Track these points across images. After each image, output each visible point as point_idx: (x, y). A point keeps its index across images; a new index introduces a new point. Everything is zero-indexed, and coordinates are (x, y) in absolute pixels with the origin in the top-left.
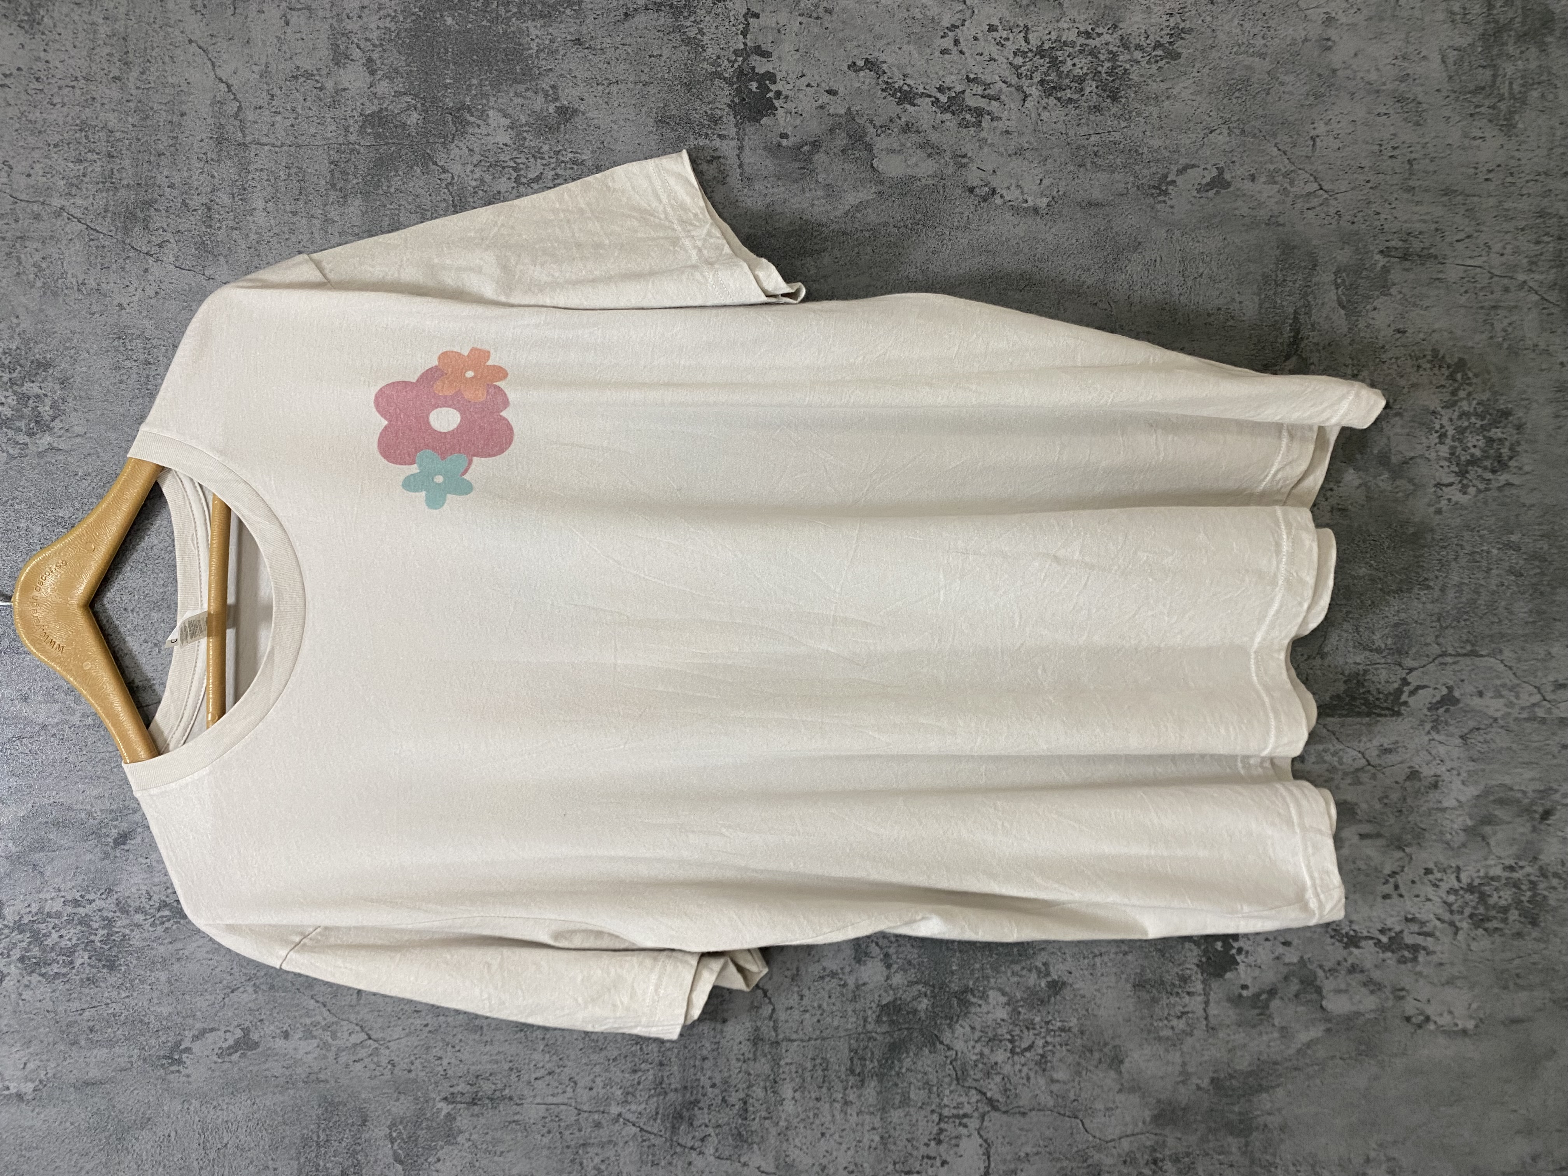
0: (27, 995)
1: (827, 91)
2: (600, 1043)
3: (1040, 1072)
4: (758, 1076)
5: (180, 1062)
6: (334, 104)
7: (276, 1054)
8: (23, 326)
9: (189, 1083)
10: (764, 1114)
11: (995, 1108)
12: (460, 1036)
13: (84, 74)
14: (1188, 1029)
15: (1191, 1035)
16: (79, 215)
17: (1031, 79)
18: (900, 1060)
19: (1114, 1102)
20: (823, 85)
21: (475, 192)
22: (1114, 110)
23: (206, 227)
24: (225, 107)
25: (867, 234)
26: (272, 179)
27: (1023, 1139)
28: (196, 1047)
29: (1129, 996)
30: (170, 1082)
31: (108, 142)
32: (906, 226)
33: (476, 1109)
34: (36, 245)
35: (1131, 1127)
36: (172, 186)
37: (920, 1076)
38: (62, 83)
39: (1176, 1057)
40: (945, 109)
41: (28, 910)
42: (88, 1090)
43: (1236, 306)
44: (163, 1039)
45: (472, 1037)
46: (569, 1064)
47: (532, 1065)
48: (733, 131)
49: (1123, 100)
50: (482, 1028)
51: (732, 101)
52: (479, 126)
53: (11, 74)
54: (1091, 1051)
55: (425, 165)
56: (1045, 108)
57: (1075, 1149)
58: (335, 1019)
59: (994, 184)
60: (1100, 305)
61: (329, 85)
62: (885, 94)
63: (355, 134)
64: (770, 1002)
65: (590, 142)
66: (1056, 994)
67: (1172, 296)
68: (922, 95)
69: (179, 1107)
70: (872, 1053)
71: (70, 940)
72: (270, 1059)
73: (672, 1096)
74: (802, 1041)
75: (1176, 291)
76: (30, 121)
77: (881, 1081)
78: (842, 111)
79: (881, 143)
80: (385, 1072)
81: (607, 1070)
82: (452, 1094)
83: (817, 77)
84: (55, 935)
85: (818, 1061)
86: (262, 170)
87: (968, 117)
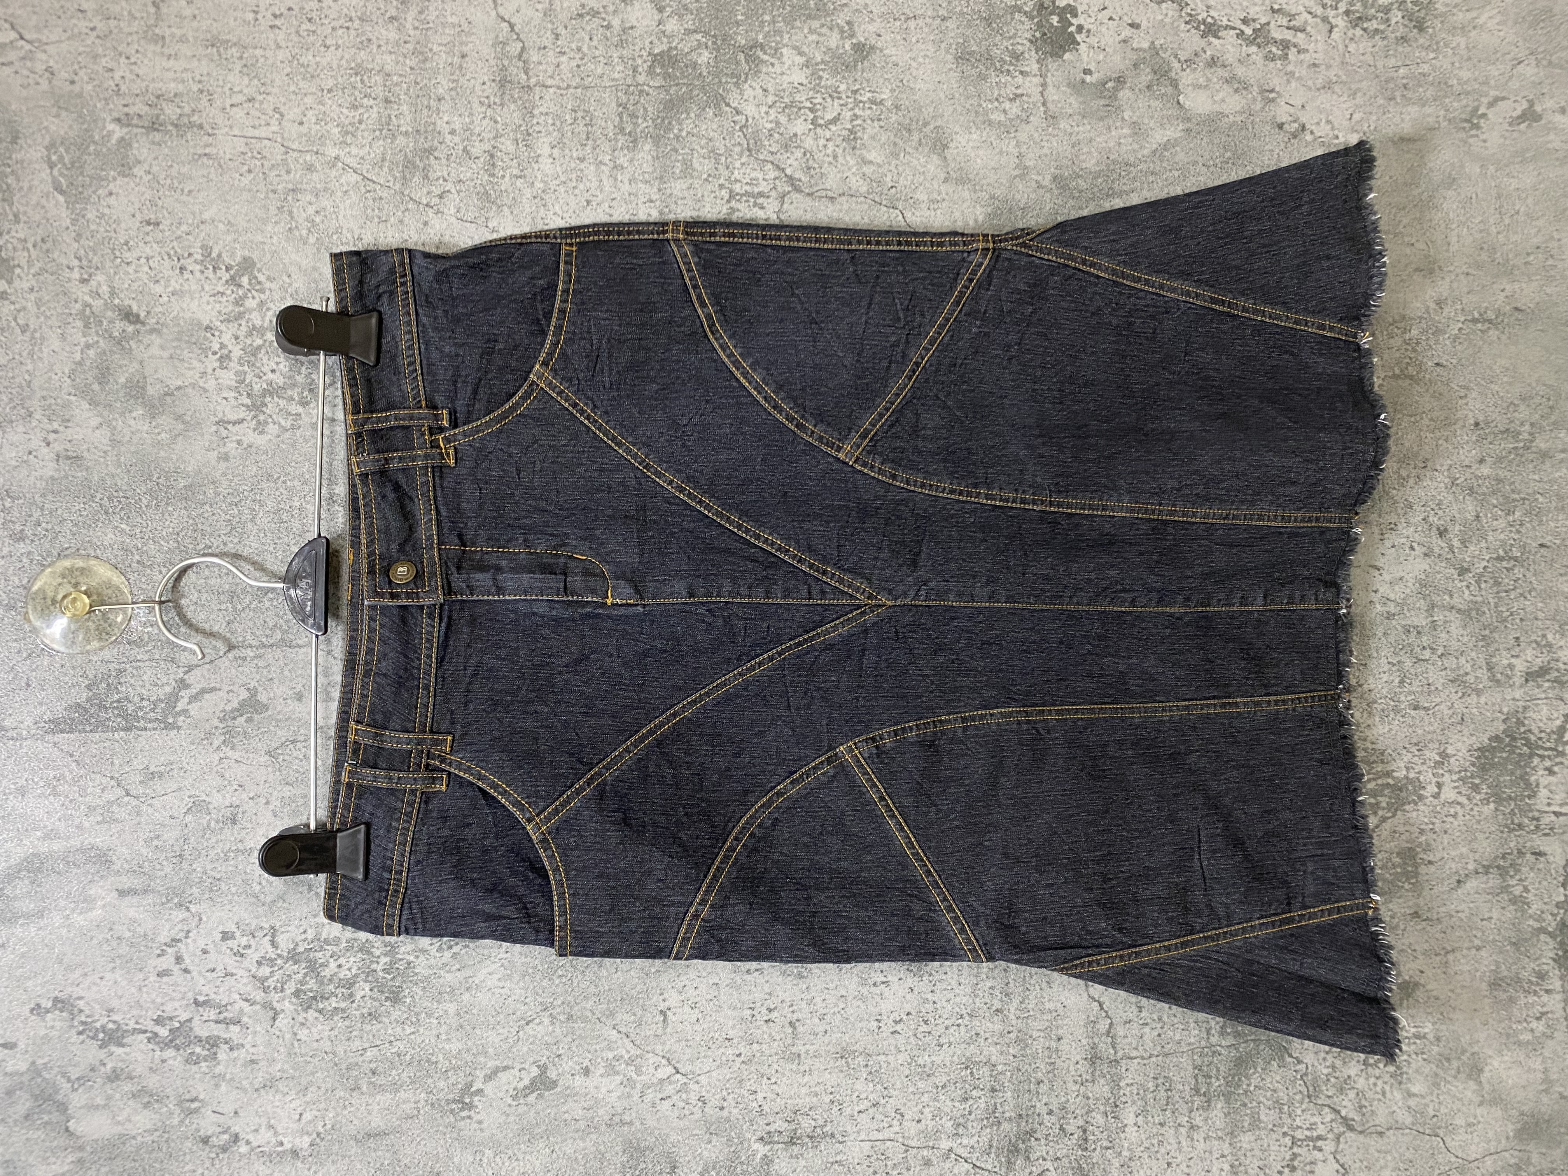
0: (303, 1034)
1: (1130, 25)
2: (927, 1069)
3: (1396, 1085)
4: (1097, 1099)
5: (470, 1106)
6: (621, 44)
7: (577, 1093)
8: (296, 285)
9: (482, 1130)
10: (1105, 1143)
11: (1351, 1128)
12: (775, 1066)
13: (359, 14)
14: (1549, 1032)
15: (1552, 1037)
16: (355, 165)
17: (1336, 9)
18: (1247, 1077)
19: (1475, 1117)
20: (1125, 18)
21: (771, 135)
22: (1421, 41)
23: (490, 175)
24: (508, 48)
25: (1176, 174)
26: (558, 123)
27: (1382, 1162)
28: (489, 1089)
29: (1486, 996)
30: (460, 1130)
31: (385, 86)
32: (1215, 166)
33: (796, 1149)
34: (309, 197)
35: (1493, 1143)
36: (453, 132)
37: (1269, 1094)
38: (334, 24)
39: (1537, 1064)
40: (1250, 42)
41: (303, 936)
42: (371, 1143)
43: (1555, 244)
44: (452, 1080)
45: (789, 1066)
46: (895, 1093)
47: (854, 1097)
48: (1035, 67)
49: (1430, 30)
50: (799, 1055)
51: (1033, 36)
52: (773, 65)
53: (281, 15)
54: (1448, 1060)
55: (717, 106)
56: (1352, 39)
57: (1437, 1172)
58: (639, 1052)
59: (1303, 120)
60: (1416, 245)
61: (616, 22)
62: (1188, 27)
63: (644, 74)
64: (1107, 1016)
65: (889, 80)
66: (1409, 996)
67: (1489, 234)
68: (1227, 27)
69: (471, 1159)
70: (1218, 1070)
71: (349, 969)
72: (570, 1100)
73: (1005, 1126)
74: (1143, 1058)
75: (1494, 230)
76: (302, 65)
77: (1228, 1102)
78: (1146, 45)
79: (1186, 78)
80: (695, 1110)
81: (935, 1100)
82: (769, 1133)
83: (1118, 9)
84: (333, 965)
85: (1160, 1081)
86: (547, 114)
87: (1274, 49)
